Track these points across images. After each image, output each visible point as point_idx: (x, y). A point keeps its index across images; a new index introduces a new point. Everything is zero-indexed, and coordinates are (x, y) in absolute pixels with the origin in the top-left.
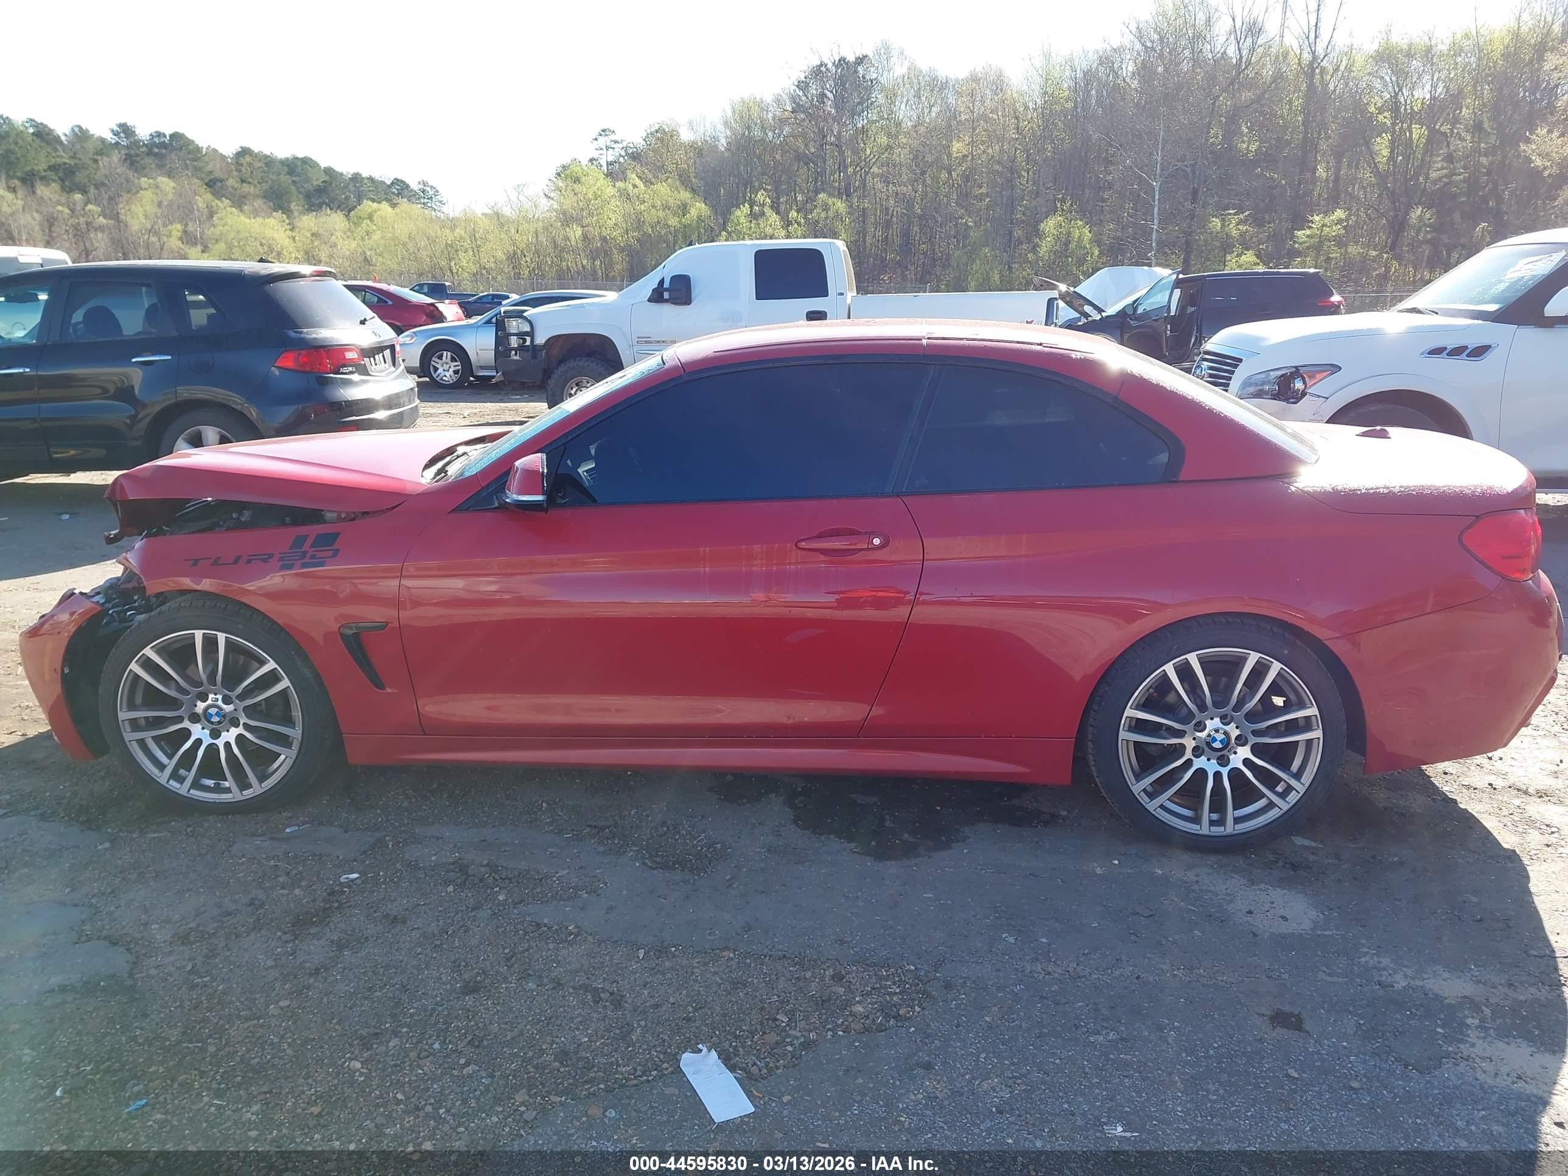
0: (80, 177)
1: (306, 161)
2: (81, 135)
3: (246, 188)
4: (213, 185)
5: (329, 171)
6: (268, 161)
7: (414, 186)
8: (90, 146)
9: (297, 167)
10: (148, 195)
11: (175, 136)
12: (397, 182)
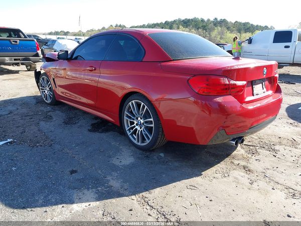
0: (206, 28)
1: (248, 23)
2: (209, 20)
3: (234, 29)
4: (228, 28)
5: (252, 25)
6: (240, 23)
7: (269, 27)
8: (209, 22)
9: (245, 24)
10: (216, 31)
11: (224, 20)
12: (266, 26)
